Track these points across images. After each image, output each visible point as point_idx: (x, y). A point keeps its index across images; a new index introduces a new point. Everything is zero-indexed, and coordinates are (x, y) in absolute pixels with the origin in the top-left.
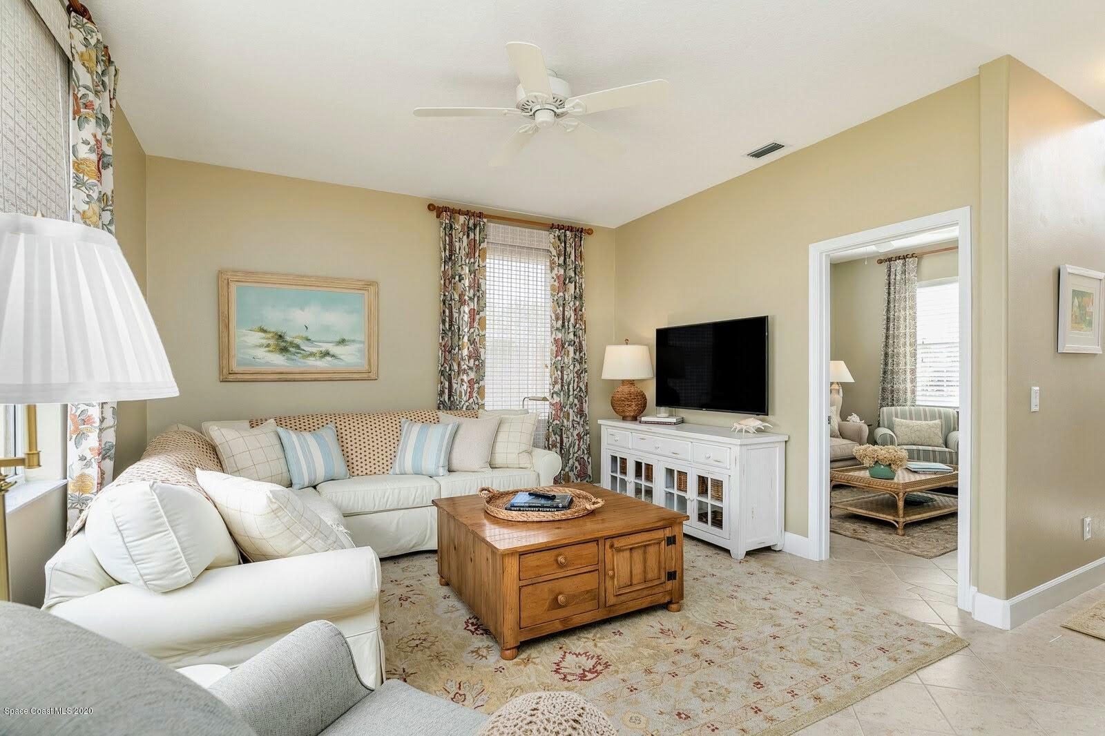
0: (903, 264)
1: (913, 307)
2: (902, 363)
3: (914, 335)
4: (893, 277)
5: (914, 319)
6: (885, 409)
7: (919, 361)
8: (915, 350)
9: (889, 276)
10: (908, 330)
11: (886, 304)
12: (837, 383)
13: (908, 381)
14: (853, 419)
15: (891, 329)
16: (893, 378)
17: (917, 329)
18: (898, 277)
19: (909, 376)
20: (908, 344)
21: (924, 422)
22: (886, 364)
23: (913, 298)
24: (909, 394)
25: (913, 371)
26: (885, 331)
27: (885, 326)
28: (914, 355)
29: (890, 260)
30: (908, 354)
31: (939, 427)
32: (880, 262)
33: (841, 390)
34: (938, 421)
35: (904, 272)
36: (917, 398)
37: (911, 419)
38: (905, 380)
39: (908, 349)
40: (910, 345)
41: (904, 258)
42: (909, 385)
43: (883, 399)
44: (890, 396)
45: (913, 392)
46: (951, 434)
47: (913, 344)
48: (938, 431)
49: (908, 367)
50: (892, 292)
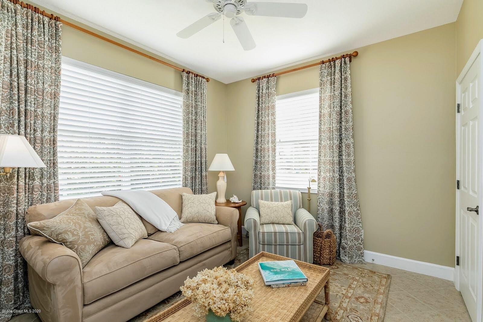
0: (267, 82)
1: (273, 114)
2: (267, 155)
3: (274, 135)
4: (261, 91)
5: (274, 122)
6: (254, 192)
7: (277, 154)
8: (275, 146)
9: (259, 91)
10: (270, 131)
11: (257, 112)
12: (223, 172)
13: (270, 169)
14: (234, 199)
15: (260, 130)
16: (261, 167)
17: (276, 130)
18: (264, 92)
19: (271, 166)
20: (270, 142)
21: (280, 203)
22: (257, 157)
23: (273, 107)
24: (271, 179)
25: (274, 162)
26: (256, 132)
27: (256, 128)
28: (274, 150)
29: (259, 79)
30: (270, 149)
31: (290, 206)
32: (253, 81)
33: (225, 177)
34: (289, 202)
35: (268, 88)
36: (277, 182)
37: (272, 201)
38: (268, 169)
39: (270, 145)
40: (272, 142)
41: (268, 77)
42: (271, 173)
43: (255, 183)
44: (259, 180)
45: (274, 178)
46: (298, 211)
47: (274, 142)
48: (289, 211)
49: (271, 159)
50: (260, 103)
